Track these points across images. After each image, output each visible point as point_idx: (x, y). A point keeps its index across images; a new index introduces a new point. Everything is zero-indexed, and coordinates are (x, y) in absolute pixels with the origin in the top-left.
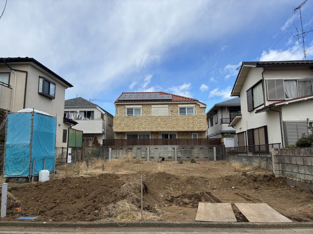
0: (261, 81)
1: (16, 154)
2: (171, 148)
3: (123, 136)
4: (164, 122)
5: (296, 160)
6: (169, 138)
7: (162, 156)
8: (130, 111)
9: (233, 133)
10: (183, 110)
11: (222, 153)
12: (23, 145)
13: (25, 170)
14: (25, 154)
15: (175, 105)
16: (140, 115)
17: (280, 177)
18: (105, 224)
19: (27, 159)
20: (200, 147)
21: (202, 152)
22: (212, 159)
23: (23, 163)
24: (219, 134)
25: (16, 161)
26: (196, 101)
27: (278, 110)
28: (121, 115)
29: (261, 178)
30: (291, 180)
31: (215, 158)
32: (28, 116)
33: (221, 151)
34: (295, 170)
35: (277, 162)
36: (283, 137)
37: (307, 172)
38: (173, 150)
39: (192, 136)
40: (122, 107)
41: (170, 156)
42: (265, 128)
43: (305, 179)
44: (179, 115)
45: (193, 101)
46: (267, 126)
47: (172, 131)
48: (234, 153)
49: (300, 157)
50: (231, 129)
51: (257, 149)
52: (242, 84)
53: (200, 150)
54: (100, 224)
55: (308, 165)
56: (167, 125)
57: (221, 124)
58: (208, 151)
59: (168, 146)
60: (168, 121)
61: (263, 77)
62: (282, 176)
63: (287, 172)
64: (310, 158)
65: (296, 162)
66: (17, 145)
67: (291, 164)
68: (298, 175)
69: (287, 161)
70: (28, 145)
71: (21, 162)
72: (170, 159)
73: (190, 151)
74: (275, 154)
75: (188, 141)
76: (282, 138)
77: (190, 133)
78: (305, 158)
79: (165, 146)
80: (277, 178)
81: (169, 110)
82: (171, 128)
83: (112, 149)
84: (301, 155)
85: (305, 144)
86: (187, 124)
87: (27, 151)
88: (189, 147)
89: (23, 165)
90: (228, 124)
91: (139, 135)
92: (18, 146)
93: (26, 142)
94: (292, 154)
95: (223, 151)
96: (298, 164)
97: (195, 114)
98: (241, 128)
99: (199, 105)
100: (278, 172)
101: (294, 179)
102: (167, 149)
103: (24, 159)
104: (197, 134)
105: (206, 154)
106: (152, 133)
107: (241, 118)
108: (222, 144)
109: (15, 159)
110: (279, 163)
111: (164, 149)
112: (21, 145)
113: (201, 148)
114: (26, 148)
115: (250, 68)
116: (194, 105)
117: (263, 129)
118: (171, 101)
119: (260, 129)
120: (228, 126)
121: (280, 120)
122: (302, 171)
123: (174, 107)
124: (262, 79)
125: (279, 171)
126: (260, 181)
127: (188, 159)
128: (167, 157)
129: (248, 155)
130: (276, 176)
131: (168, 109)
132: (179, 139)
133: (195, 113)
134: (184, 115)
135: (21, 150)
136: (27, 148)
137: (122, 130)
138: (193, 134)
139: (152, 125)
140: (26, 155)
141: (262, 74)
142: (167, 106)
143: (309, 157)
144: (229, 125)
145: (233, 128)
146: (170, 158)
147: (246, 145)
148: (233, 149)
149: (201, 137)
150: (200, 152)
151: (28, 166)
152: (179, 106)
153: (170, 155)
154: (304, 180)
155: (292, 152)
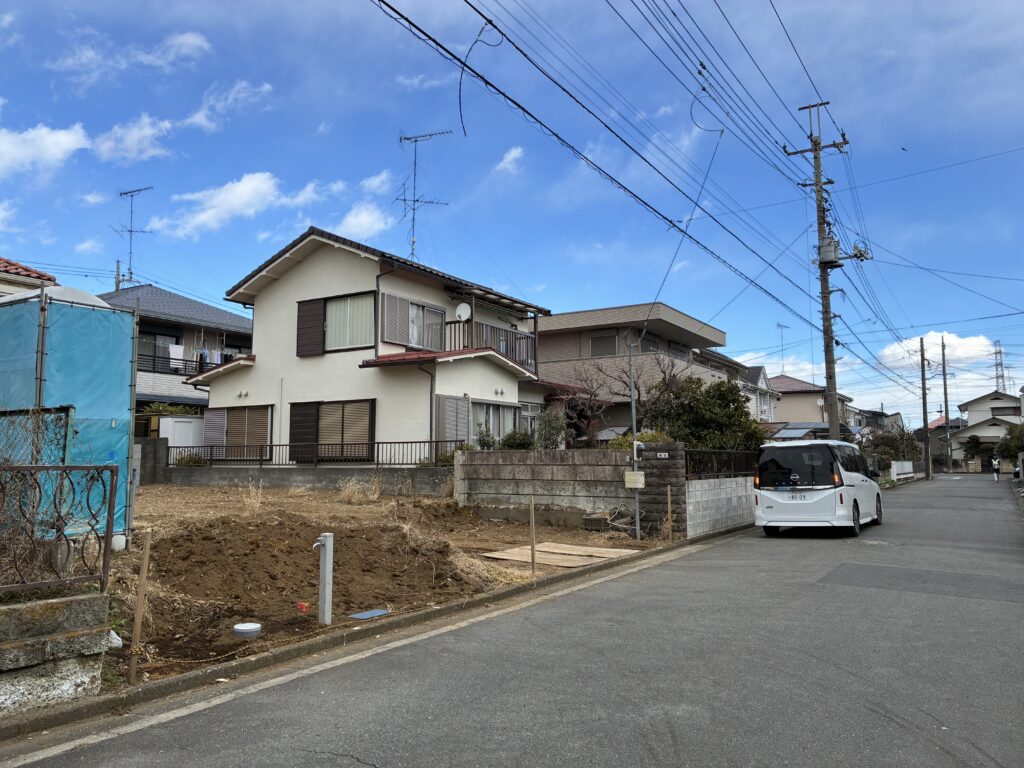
0: (374, 293)
1: (80, 454)
12: (108, 426)
14: (111, 455)
17: (468, 506)
30: (494, 508)
31: (137, 477)
32: (122, 324)
34: (508, 490)
37: (540, 491)
43: (534, 504)
46: (375, 400)
48: (197, 464)
49: (523, 467)
50: (188, 391)
55: (545, 478)
61: (378, 286)
63: (480, 496)
64: (551, 467)
65: (514, 475)
66: (85, 424)
67: (496, 478)
68: (514, 499)
69: (485, 473)
70: (124, 425)
78: (537, 469)
80: (461, 509)
84: (528, 462)
85: (519, 444)
87: (119, 445)
90: (184, 379)
92: (89, 426)
93: (116, 416)
94: (504, 461)
95: (155, 457)
96: (517, 478)
98: (246, 395)
100: (462, 497)
101: (501, 507)
107: (251, 366)
108: (154, 435)
110: (464, 479)
112: (101, 424)
119: (348, 405)
120: (183, 383)
121: (431, 393)
122: (528, 490)
124: (375, 289)
125: (464, 496)
130: (461, 505)
135: (99, 443)
136: (120, 435)
140: (116, 458)
141: (378, 277)
143: (549, 465)
144: (187, 379)
145: (197, 389)
154: (530, 505)
155: (502, 457)
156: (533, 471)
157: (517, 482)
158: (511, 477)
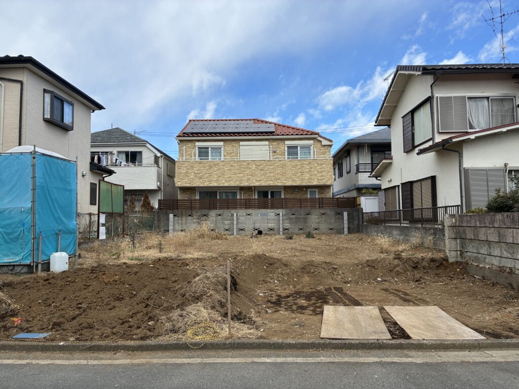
0: (429, 100)
1: (8, 225)
2: (273, 214)
3: (191, 194)
4: (262, 170)
5: (486, 234)
6: (269, 197)
7: (259, 227)
8: (203, 152)
9: (376, 189)
10: (292, 150)
11: (357, 221)
12: (20, 210)
13: (25, 253)
14: (24, 225)
15: (279, 142)
16: (221, 159)
17: (457, 262)
18: (166, 345)
19: (27, 233)
20: (321, 211)
21: (325, 221)
22: (340, 232)
23: (20, 240)
24: (353, 190)
25: (10, 237)
26: (316, 134)
27: (457, 150)
28: (188, 159)
29: (425, 264)
30: (477, 266)
31: (346, 230)
32: (26, 160)
33: (357, 218)
34: (484, 250)
35: (454, 236)
36: (464, 195)
37: (505, 254)
38: (276, 217)
39: (307, 194)
40: (190, 145)
41: (271, 227)
42: (433, 179)
43: (501, 265)
44: (286, 159)
45: (311, 134)
46: (435, 176)
47: (275, 185)
48: (378, 221)
49: (493, 229)
50: (374, 181)
51: (417, 215)
52: (395, 105)
53: (322, 217)
54: (159, 345)
55: (508, 242)
56: (267, 176)
57: (356, 174)
58: (334, 218)
59: (269, 210)
60: (269, 169)
61: (432, 93)
62: (459, 259)
63: (469, 254)
64: (511, 230)
65: (487, 236)
66: (9, 210)
67: (476, 239)
68: (488, 259)
69: (470, 235)
70: (28, 210)
71: (17, 238)
72: (271, 232)
73: (304, 218)
74: (449, 224)
75: (301, 203)
76: (462, 196)
77: (304, 189)
78: (502, 231)
79: (264, 211)
80: (452, 264)
81: (270, 151)
82: (273, 181)
83: (175, 216)
84: (496, 225)
85: (502, 207)
86: (299, 174)
87: (27, 220)
88: (303, 211)
89: (22, 245)
90: (368, 174)
91: (220, 192)
93: (24, 206)
94: (480, 223)
95: (359, 219)
96: (489, 240)
97: (314, 157)
98: (391, 180)
99: (321, 141)
100: (453, 254)
101: (481, 266)
102: (266, 215)
103: (22, 233)
104: (317, 190)
105: (330, 224)
106: (242, 189)
107: (391, 163)
108: (358, 207)
109: (8, 234)
110: (455, 238)
111: (261, 216)
112: (16, 210)
113: (323, 214)
114: (25, 216)
115: (410, 76)
116: (311, 142)
117: (429, 182)
118: (273, 135)
119: (423, 183)
120: (369, 177)
121: (460, 166)
122: (496, 252)
123: (278, 144)
124: (430, 95)
125: (455, 252)
126: (424, 268)
127: (302, 231)
128: (266, 228)
129: (402, 225)
130: (451, 260)
131: (267, 148)
132: (285, 199)
133: (314, 155)
134: (295, 158)
135: (16, 220)
136: (27, 215)
137: (190, 183)
138: (309, 190)
139: (242, 175)
140: (26, 226)
141: (431, 86)
142: (267, 143)
143: (510, 228)
144: (371, 175)
145: (377, 179)
146: (271, 229)
147: (398, 209)
148: (376, 215)
149: (322, 196)
150: (322, 221)
151: (30, 245)
152: (287, 143)
153: (271, 225)
154: (499, 267)
155: (479, 220)
156: (499, 233)
157: (489, 242)
158: (485, 239)
